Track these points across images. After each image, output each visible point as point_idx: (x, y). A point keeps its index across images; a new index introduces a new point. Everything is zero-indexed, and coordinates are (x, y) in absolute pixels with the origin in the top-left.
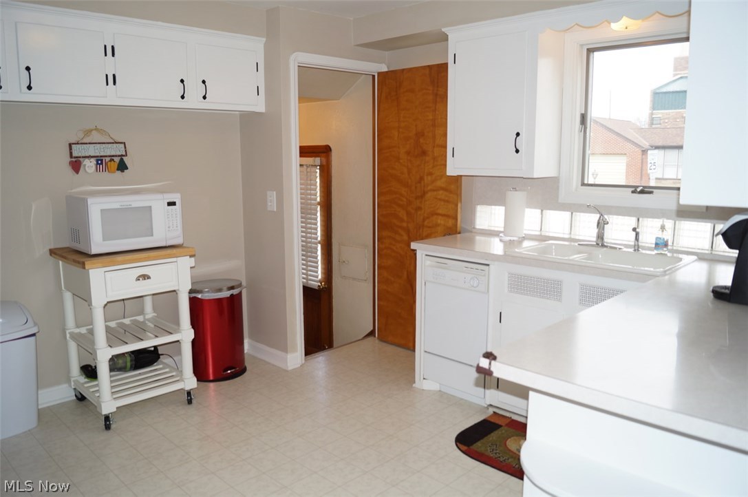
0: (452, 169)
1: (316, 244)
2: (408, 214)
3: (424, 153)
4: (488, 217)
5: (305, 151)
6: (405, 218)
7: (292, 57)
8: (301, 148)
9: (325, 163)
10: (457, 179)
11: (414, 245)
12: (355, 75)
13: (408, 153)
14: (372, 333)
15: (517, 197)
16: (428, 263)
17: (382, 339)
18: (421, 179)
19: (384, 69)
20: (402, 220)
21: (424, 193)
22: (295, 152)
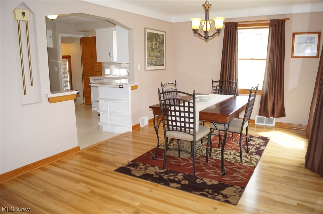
0: (98, 60)
1: (68, 82)
2: (91, 72)
3: (93, 57)
4: (107, 71)
5: (64, 57)
6: (90, 73)
7: (59, 35)
8: (62, 56)
9: (69, 60)
10: (101, 63)
11: (89, 77)
12: (75, 38)
13: (90, 57)
14: (84, 103)
15: (113, 67)
16: (93, 81)
17: (86, 104)
18: (93, 63)
19: (83, 36)
20: (89, 74)
21: (94, 67)
22: (61, 57)
